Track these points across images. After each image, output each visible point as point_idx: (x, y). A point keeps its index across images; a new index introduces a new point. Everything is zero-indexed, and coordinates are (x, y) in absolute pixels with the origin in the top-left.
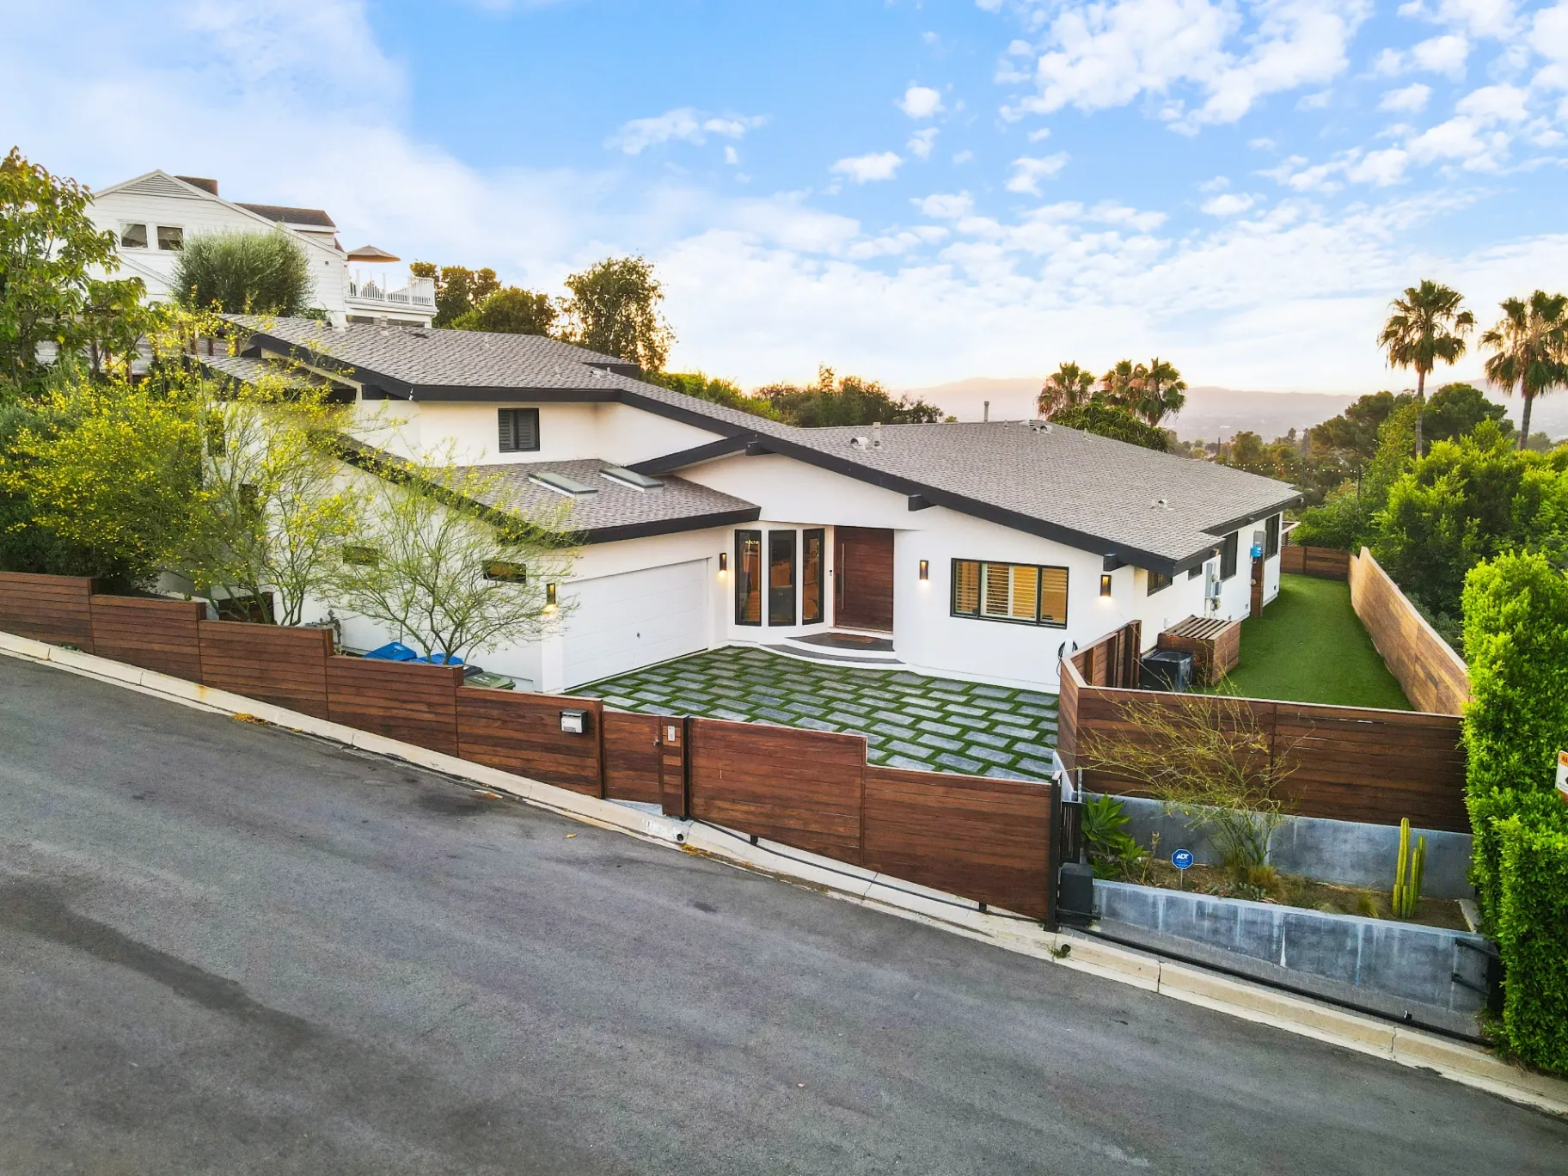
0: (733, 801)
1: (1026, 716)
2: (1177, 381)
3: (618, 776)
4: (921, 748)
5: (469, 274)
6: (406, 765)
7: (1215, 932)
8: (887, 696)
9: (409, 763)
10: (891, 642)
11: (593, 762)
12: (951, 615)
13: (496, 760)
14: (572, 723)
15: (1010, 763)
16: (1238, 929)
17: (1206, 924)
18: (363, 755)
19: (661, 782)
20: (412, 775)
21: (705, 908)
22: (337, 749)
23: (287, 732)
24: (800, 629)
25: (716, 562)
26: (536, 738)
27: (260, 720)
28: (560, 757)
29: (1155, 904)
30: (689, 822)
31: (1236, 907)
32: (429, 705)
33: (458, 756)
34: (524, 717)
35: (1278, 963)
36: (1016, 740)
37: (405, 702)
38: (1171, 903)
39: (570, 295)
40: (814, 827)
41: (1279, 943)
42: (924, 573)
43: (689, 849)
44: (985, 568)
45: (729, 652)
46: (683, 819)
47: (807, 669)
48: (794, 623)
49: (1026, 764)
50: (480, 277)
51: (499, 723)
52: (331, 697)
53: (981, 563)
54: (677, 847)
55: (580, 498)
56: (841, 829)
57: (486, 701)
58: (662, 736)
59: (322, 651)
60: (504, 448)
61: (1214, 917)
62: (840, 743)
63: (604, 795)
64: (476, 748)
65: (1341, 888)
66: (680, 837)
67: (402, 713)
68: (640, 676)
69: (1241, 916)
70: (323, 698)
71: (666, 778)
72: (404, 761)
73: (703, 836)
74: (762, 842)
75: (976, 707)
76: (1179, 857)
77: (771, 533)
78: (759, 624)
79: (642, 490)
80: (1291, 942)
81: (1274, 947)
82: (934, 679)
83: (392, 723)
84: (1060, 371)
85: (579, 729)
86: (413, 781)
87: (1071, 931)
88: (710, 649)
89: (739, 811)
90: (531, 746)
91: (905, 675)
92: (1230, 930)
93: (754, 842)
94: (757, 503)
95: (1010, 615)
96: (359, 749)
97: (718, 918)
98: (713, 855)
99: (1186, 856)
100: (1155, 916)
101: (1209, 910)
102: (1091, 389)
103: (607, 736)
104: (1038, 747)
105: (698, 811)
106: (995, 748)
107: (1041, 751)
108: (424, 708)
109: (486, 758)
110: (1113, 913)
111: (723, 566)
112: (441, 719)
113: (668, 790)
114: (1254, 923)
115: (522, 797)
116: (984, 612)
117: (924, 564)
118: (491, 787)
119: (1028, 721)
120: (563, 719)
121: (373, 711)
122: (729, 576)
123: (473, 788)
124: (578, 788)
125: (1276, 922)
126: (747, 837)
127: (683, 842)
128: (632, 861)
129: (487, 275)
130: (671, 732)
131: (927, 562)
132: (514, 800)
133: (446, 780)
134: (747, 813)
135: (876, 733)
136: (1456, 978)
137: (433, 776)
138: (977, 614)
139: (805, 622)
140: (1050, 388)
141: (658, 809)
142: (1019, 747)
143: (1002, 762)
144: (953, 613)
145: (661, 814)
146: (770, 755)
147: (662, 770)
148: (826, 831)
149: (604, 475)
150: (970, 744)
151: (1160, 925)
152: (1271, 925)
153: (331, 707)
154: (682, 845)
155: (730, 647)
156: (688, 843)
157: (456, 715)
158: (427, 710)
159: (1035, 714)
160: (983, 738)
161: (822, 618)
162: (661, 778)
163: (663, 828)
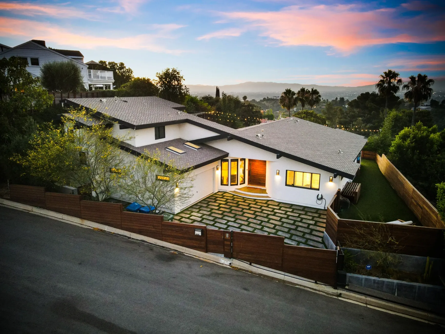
0: (245, 253)
1: (310, 216)
2: (319, 95)
3: (211, 246)
4: (285, 228)
5: (116, 64)
6: (147, 244)
7: (378, 287)
8: (270, 209)
9: (148, 242)
10: (265, 190)
11: (204, 243)
12: (285, 186)
13: (174, 241)
14: (198, 233)
15: (310, 233)
16: (384, 286)
17: (376, 285)
18: (135, 241)
20: (151, 247)
21: (245, 289)
22: (126, 239)
23: (109, 234)
24: (239, 186)
26: (186, 236)
27: (102, 230)
28: (193, 241)
29: (362, 280)
30: (232, 259)
31: (384, 281)
32: (153, 226)
33: (162, 240)
34: (183, 230)
35: (395, 295)
36: (309, 224)
37: (145, 225)
38: (366, 279)
39: (158, 79)
40: (268, 261)
41: (395, 290)
42: (278, 174)
43: (233, 267)
45: (220, 193)
46: (230, 258)
47: (244, 200)
48: (237, 185)
49: (314, 233)
50: (120, 65)
51: (175, 232)
53: (295, 171)
54: (230, 267)
55: (182, 155)
56: (276, 261)
57: (171, 225)
58: (225, 236)
59: (120, 210)
60: (156, 138)
61: (378, 283)
62: (277, 239)
63: (206, 252)
64: (167, 238)
65: (408, 272)
66: (230, 264)
68: (199, 204)
69: (385, 283)
70: (120, 223)
72: (146, 242)
73: (237, 263)
74: (252, 264)
75: (295, 213)
76: (368, 267)
77: (231, 160)
78: (228, 185)
79: (197, 150)
80: (399, 290)
81: (394, 291)
82: (280, 203)
83: (142, 231)
84: (285, 91)
85: (200, 234)
86: (152, 250)
87: (341, 289)
88: (214, 193)
89: (247, 256)
90: (185, 238)
91: (272, 202)
92: (382, 286)
93: (250, 264)
94: (228, 152)
95: (303, 186)
96: (133, 239)
97: (250, 293)
98: (240, 269)
99: (369, 267)
100: (362, 283)
101: (376, 282)
102: (294, 97)
103: (208, 236)
104: (316, 227)
105: (234, 256)
106: (304, 227)
109: (171, 241)
110: (350, 282)
111: (217, 169)
112: (157, 230)
113: (226, 250)
114: (389, 284)
115: (183, 253)
116: (295, 185)
117: (278, 171)
118: (173, 249)
119: (311, 218)
120: (195, 232)
121: (136, 227)
122: (219, 172)
123: (169, 251)
124: (199, 250)
125: (395, 284)
126: (249, 263)
127: (231, 265)
128: (221, 274)
129: (122, 64)
130: (227, 235)
131: (279, 171)
132: (181, 254)
133: (160, 248)
134: (249, 257)
135: (271, 223)
137: (156, 247)
138: (293, 186)
139: (240, 184)
140: (283, 96)
141: (223, 255)
142: (311, 227)
143: (308, 232)
145: (224, 257)
146: (256, 241)
147: (224, 245)
148: (272, 262)
149: (184, 145)
150: (298, 226)
151: (363, 285)
152: (393, 285)
153: (123, 226)
154: (231, 266)
155: (219, 192)
156: (233, 265)
157: (162, 229)
158: (153, 227)
159: (312, 215)
160: (300, 224)
161: (244, 183)
162: (224, 247)
163: (225, 261)
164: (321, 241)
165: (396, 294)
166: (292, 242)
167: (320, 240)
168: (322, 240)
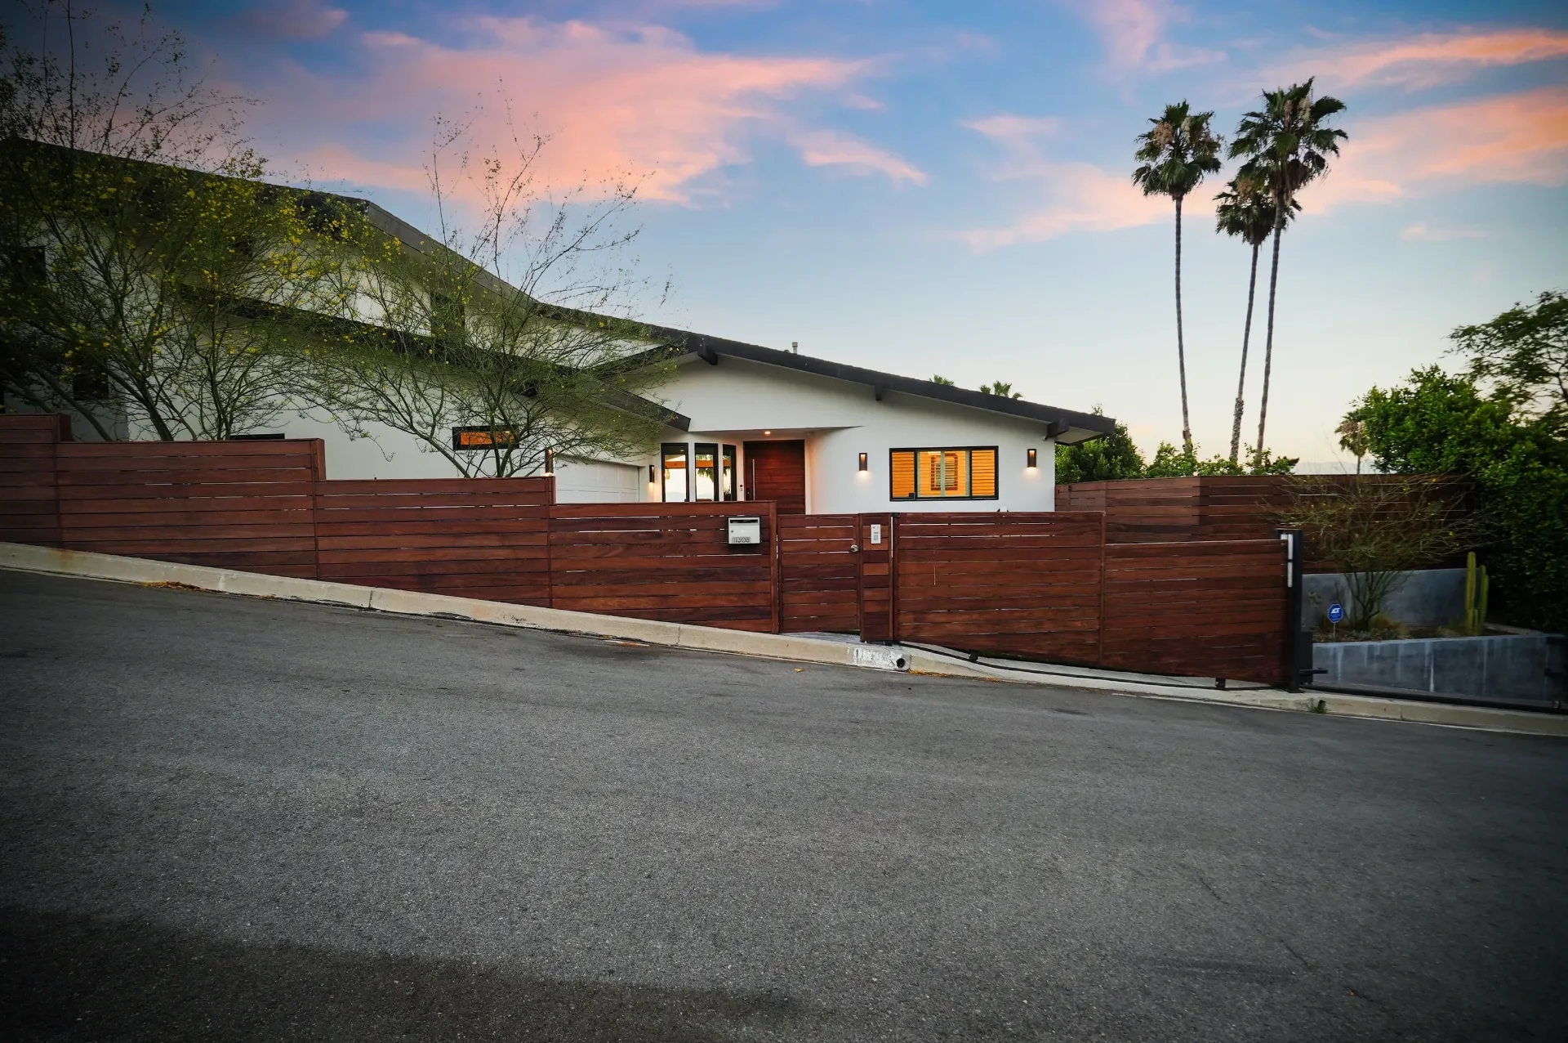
0: (952, 612)
3: (799, 601)
6: (473, 626)
7: (1382, 672)
9: (475, 621)
11: (767, 587)
14: (745, 532)
16: (1399, 667)
17: (1375, 666)
19: (860, 600)
26: (678, 563)
28: (715, 586)
29: (1335, 656)
30: (896, 647)
31: (1397, 645)
32: (501, 536)
33: (551, 606)
37: (457, 536)
40: (1048, 627)
41: (1429, 671)
42: (863, 466)
43: (921, 675)
44: (920, 455)
46: (889, 644)
51: (620, 549)
52: (324, 543)
53: (916, 451)
56: (1079, 624)
58: (863, 537)
61: (1381, 658)
62: (1077, 522)
63: (781, 630)
66: (901, 662)
67: (452, 554)
69: (1401, 652)
70: (309, 545)
71: (868, 593)
72: (468, 620)
74: (980, 659)
76: (1333, 612)
80: (1438, 668)
81: (1425, 676)
83: (435, 571)
85: (755, 540)
89: (957, 624)
90: (669, 576)
92: (1393, 667)
93: (974, 658)
94: (689, 415)
95: (944, 494)
98: (950, 677)
99: (1338, 610)
101: (1377, 653)
105: (904, 633)
108: (494, 541)
112: (522, 554)
113: (871, 608)
114: (1410, 657)
117: (863, 456)
120: (732, 527)
121: (401, 557)
124: (747, 624)
125: (1427, 651)
126: (966, 656)
127: (905, 668)
130: (876, 530)
131: (866, 454)
134: (968, 622)
136: (1548, 673)
145: (861, 642)
146: (995, 546)
147: (861, 585)
148: (1062, 629)
151: (1340, 675)
152: (1423, 660)
153: (324, 558)
154: (907, 672)
156: (913, 668)
157: (550, 545)
158: (498, 543)
162: (859, 594)
163: (877, 655)
165: (1432, 686)
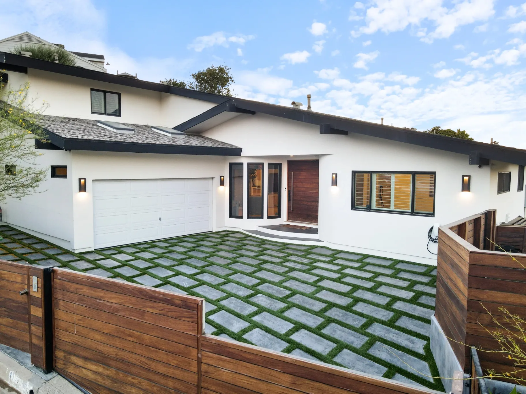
0: (86, 359)
1: (404, 279)
4: (316, 302)
8: (305, 261)
12: (352, 209)
15: (390, 320)
19: (30, 332)
25: (217, 181)
36: (395, 299)
42: (335, 182)
44: (375, 177)
45: (224, 233)
48: (262, 218)
49: (404, 322)
53: (371, 173)
58: (29, 286)
60: (96, 112)
66: (31, 392)
71: (33, 328)
75: (366, 271)
77: (249, 164)
78: (242, 217)
79: (170, 135)
82: (339, 252)
88: (214, 231)
95: (392, 208)
104: (414, 306)
106: (378, 305)
107: (419, 311)
111: (222, 183)
113: (34, 340)
116: (374, 206)
117: (334, 176)
119: (406, 284)
122: (225, 190)
130: (35, 282)
131: (336, 175)
134: (96, 373)
135: (286, 288)
138: (369, 208)
139: (269, 217)
141: (29, 358)
142: (398, 306)
143: (383, 319)
144: (353, 207)
145: (30, 364)
146: (113, 312)
149: (152, 129)
150: (357, 301)
155: (226, 231)
159: (412, 279)
160: (368, 296)
161: (279, 216)
162: (30, 328)
164: (422, 351)
166: (317, 341)
167: (419, 346)
168: (427, 348)
